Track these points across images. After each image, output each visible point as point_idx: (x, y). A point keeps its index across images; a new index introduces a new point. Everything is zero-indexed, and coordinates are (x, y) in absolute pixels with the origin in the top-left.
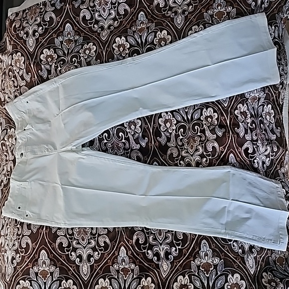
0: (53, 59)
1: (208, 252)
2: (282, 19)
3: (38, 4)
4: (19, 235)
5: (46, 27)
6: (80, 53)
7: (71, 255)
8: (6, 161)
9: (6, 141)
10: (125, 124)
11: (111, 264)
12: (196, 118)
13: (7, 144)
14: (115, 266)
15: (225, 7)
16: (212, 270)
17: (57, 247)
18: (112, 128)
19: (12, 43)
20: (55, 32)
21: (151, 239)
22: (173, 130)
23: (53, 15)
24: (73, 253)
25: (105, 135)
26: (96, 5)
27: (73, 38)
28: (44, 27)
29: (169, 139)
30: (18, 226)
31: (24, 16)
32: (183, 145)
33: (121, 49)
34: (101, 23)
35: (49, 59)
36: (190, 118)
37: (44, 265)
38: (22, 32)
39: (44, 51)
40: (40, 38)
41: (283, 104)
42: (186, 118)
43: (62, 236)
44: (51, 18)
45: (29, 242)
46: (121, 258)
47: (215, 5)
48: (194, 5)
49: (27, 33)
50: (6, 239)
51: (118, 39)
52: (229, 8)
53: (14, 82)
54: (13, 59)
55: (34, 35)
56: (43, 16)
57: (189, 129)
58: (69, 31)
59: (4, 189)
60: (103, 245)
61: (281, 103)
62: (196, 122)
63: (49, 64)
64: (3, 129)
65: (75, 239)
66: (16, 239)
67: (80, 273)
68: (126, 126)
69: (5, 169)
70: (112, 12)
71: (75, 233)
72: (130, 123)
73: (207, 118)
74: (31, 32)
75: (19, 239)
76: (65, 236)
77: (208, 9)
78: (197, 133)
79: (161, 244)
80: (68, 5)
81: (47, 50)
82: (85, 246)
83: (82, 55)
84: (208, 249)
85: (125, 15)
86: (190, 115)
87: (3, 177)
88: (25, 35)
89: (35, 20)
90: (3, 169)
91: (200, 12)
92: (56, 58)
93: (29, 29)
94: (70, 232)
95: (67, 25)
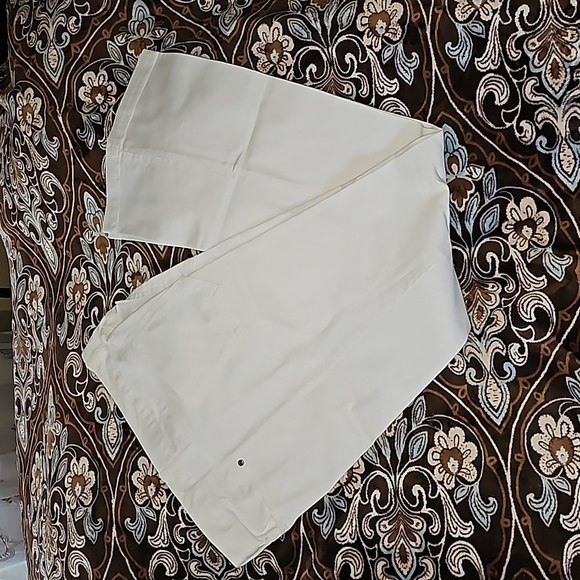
0: (106, 94)
4: (63, 547)
5: (86, 14)
8: (33, 353)
9: (27, 306)
12: (487, 228)
13: (30, 313)
17: (151, 576)
19: (15, 66)
20: (107, 26)
27: (150, 34)
28: (80, 15)
30: (58, 523)
33: (274, 55)
35: (99, 98)
36: (470, 229)
38: (32, 34)
39: (85, 79)
40: (73, 46)
42: (459, 233)
43: (162, 548)
45: (86, 564)
49: (44, 37)
50: (41, 547)
51: (263, 28)
53: (25, 163)
54: (17, 105)
55: (59, 40)
57: (470, 261)
58: (141, 19)
59: (31, 421)
60: (265, 573)
62: (488, 240)
63: (98, 111)
64: (19, 276)
65: (193, 556)
66: (58, 555)
71: (193, 542)
73: (518, 226)
74: (51, 32)
75: (62, 555)
76: (170, 548)
78: (493, 273)
81: (91, 74)
82: (219, 574)
86: (472, 222)
87: (29, 392)
88: (40, 42)
89: (60, 1)
90: (29, 374)
92: (114, 93)
93: (48, 25)
94: (181, 540)
95: (135, 5)
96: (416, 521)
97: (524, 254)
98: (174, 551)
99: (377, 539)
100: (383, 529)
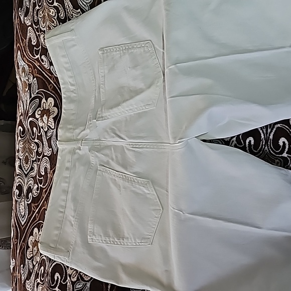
8: (38, 154)
9: (37, 119)
13: (41, 124)
18: (266, 126)
25: (250, 141)
59: (33, 205)
64: (33, 96)
69: (36, 168)
87: (32, 182)
90: (32, 169)
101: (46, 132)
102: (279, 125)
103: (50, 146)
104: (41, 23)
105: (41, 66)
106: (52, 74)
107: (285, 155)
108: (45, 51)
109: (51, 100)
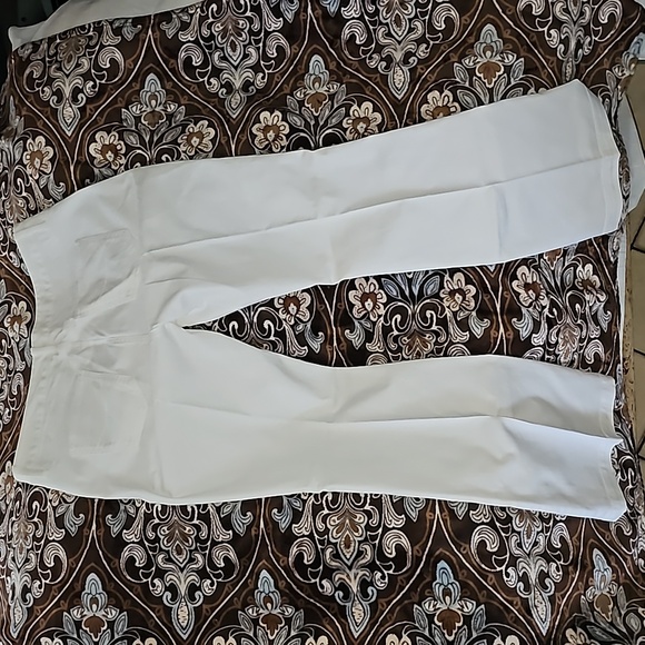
0: (116, 153)
1: (450, 586)
2: (618, 80)
3: (83, 28)
4: (39, 540)
5: (103, 82)
6: (179, 145)
7: (154, 585)
8: (9, 371)
9: (7, 329)
10: (276, 301)
11: (239, 607)
12: (429, 292)
13: (11, 334)
14: (250, 611)
15: (502, 53)
16: (459, 628)
17: (122, 566)
18: (249, 308)
19: (24, 113)
20: (121, 95)
21: (328, 557)
22: (380, 316)
23: (118, 56)
24: (156, 581)
25: (234, 325)
26: (216, 34)
27: (161, 107)
28: (98, 81)
29: (369, 337)
30: (36, 519)
31: (52, 52)
32: (400, 349)
33: (271, 135)
34: (225, 76)
35: (110, 156)
36: (416, 293)
37: (94, 606)
38: (46, 89)
39: (97, 136)
40: (88, 107)
41: (616, 262)
42: (407, 293)
43: (133, 542)
44: (113, 61)
45: (62, 555)
46: (263, 595)
47: (479, 48)
48: (431, 43)
49: (59, 93)
50: (10, 545)
51: (265, 114)
52: (510, 56)
53: (28, 202)
54: (25, 150)
55: (75, 100)
56: (96, 57)
58: (153, 90)
60: (223, 565)
61: (612, 259)
62: (428, 301)
63: (110, 167)
65: (161, 550)
66: (32, 549)
67: (172, 623)
68: (277, 306)
69: (6, 390)
70: (251, 50)
71: (162, 537)
72: (288, 300)
73: (452, 293)
74: (67, 91)
75: (38, 548)
76: (141, 543)
77: (463, 56)
78: (431, 325)
79: (350, 568)
80: (150, 32)
81: (105, 134)
82: (182, 566)
83: (182, 148)
84: (452, 580)
85: (279, 60)
86: (418, 287)
88: (55, 98)
89: (78, 65)
90: (2, 391)
91: (444, 60)
92: (123, 151)
93: (64, 84)
94: (151, 535)
95: (148, 78)
96: (358, 516)
97: (455, 314)
98: (144, 546)
99: (327, 531)
100: (332, 523)
101: (18, 343)
102: (263, 308)
103: (23, 359)
104: (8, 215)
105: (11, 265)
106: (23, 273)
107: (272, 338)
108: (13, 247)
109: (23, 304)
